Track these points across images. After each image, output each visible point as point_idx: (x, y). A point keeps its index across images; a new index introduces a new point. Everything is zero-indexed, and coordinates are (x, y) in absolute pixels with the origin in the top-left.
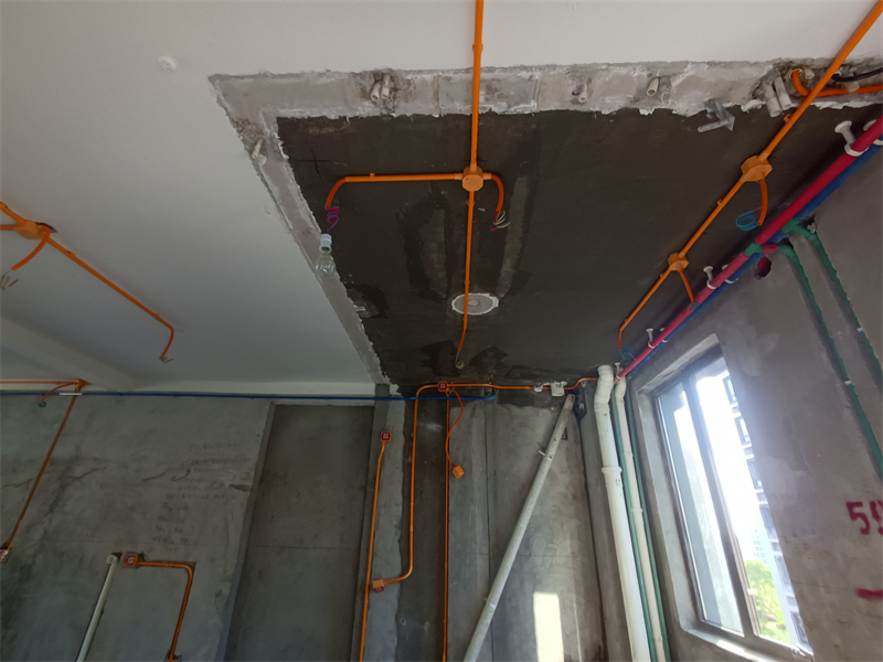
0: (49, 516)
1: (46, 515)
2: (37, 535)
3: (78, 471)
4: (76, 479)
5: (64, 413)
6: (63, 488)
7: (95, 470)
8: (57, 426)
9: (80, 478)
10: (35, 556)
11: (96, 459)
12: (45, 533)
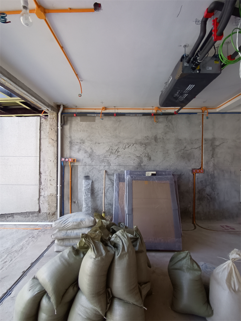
0: (213, 158)
1: (212, 158)
2: (211, 164)
3: (217, 143)
4: (217, 146)
5: (201, 121)
6: (214, 149)
7: (223, 143)
8: (201, 126)
9: (219, 145)
10: (214, 171)
11: (222, 139)
12: (214, 164)
